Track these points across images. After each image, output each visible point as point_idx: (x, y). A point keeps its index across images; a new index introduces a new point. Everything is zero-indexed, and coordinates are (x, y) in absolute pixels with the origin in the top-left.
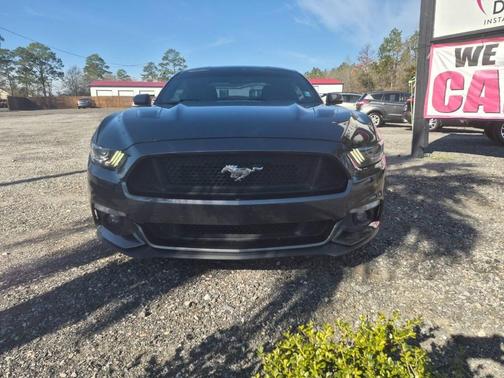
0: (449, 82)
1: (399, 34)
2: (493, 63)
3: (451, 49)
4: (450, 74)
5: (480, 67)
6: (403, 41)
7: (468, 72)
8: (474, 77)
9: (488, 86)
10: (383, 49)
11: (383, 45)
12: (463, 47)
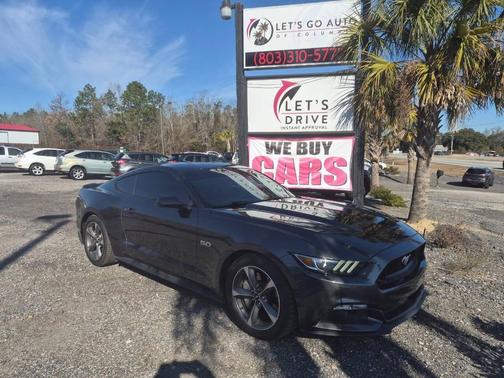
0: (263, 163)
1: (93, 90)
2: (290, 153)
3: (262, 142)
4: (264, 158)
5: (282, 155)
6: (98, 96)
7: (275, 158)
8: (279, 162)
9: (289, 167)
10: (78, 102)
11: (78, 98)
12: (270, 142)
